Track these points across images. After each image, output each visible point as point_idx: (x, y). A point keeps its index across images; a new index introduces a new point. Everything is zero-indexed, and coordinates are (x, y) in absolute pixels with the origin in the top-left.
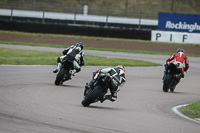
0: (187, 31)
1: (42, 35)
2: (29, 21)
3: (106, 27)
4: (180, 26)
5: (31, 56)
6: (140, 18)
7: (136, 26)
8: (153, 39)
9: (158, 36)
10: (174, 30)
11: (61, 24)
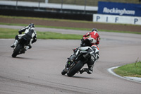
0: (118, 14)
1: (16, 18)
2: (6, 8)
3: (61, 12)
4: (114, 11)
5: (7, 33)
6: (85, 5)
7: (83, 11)
8: (95, 20)
9: (98, 18)
10: (109, 14)
11: (29, 10)
